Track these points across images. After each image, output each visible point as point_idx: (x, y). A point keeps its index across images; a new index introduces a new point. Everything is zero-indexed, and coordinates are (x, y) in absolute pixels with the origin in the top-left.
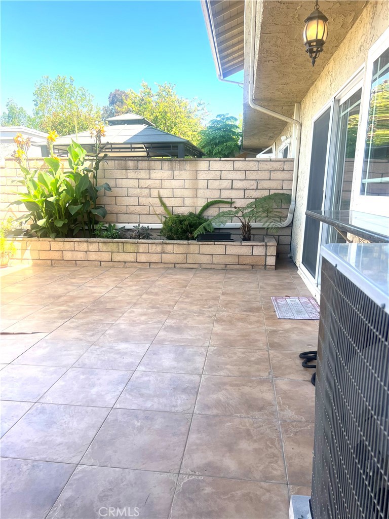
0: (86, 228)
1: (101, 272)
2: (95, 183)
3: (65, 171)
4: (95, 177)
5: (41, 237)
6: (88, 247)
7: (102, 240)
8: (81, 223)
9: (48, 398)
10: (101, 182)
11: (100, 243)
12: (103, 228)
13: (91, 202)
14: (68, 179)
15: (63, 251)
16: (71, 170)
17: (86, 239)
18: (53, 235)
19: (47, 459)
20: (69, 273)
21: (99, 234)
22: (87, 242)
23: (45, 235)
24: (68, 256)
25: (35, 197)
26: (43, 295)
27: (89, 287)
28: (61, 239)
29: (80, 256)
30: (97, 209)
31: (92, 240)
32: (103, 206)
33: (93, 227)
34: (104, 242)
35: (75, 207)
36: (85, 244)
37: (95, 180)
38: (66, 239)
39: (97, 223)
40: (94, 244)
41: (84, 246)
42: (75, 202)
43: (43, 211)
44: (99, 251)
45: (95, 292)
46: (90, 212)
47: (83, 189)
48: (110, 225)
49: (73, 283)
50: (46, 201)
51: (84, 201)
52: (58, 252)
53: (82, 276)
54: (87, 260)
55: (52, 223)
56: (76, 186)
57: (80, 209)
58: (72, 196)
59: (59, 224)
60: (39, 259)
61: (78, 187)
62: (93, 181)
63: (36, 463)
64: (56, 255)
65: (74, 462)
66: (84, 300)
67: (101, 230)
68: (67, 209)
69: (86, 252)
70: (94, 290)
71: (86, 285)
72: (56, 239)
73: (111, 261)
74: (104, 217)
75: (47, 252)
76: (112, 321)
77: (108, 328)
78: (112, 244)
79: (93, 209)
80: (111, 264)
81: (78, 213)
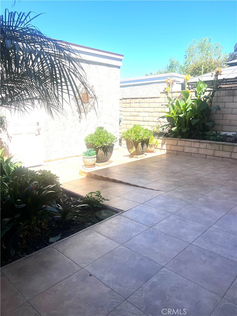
0: (201, 133)
1: (205, 162)
2: (210, 105)
3: (192, 98)
4: (211, 101)
5: (173, 137)
6: (200, 145)
7: (209, 141)
8: (198, 130)
9: (157, 227)
10: (214, 105)
11: (208, 144)
12: (211, 134)
13: (206, 117)
14: (193, 103)
15: (184, 146)
16: (196, 98)
17: (199, 140)
18: (180, 136)
19: (149, 258)
20: (186, 160)
21: (208, 138)
22: (200, 142)
23: (175, 136)
24: (187, 150)
25: (173, 114)
26: (168, 171)
27: (196, 170)
28: (184, 139)
29: (194, 150)
30: (209, 122)
31: (203, 141)
32: (214, 120)
33: (205, 133)
34: (210, 143)
35: (195, 120)
36: (198, 144)
37: (210, 104)
38: (187, 140)
39: (208, 131)
40: (203, 144)
41: (197, 145)
42: (196, 117)
43: (176, 122)
44: (206, 149)
45: (198, 174)
46: (205, 124)
47: (202, 109)
48: (216, 133)
49: (187, 166)
50: (179, 117)
51: (201, 117)
52: (181, 147)
53: (192, 163)
54: (198, 154)
55: (181, 129)
56: (198, 107)
57: (198, 122)
58: (195, 113)
59: (184, 130)
60: (170, 150)
61: (199, 108)
62: (209, 104)
63: (143, 258)
64: (180, 149)
65: (162, 265)
66: (190, 177)
67: (210, 135)
68: (190, 121)
69: (198, 148)
70: (198, 172)
71: (194, 168)
72: (181, 139)
73: (213, 156)
74: (213, 127)
75: (175, 146)
76: (205, 193)
77: (200, 197)
78: (215, 145)
79: (206, 122)
80: (213, 157)
81: (196, 124)
